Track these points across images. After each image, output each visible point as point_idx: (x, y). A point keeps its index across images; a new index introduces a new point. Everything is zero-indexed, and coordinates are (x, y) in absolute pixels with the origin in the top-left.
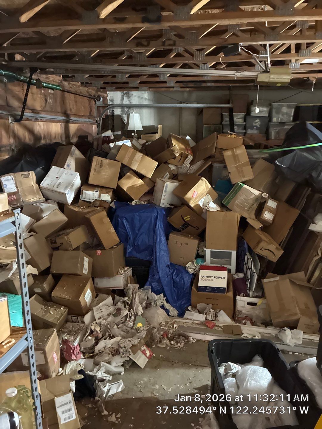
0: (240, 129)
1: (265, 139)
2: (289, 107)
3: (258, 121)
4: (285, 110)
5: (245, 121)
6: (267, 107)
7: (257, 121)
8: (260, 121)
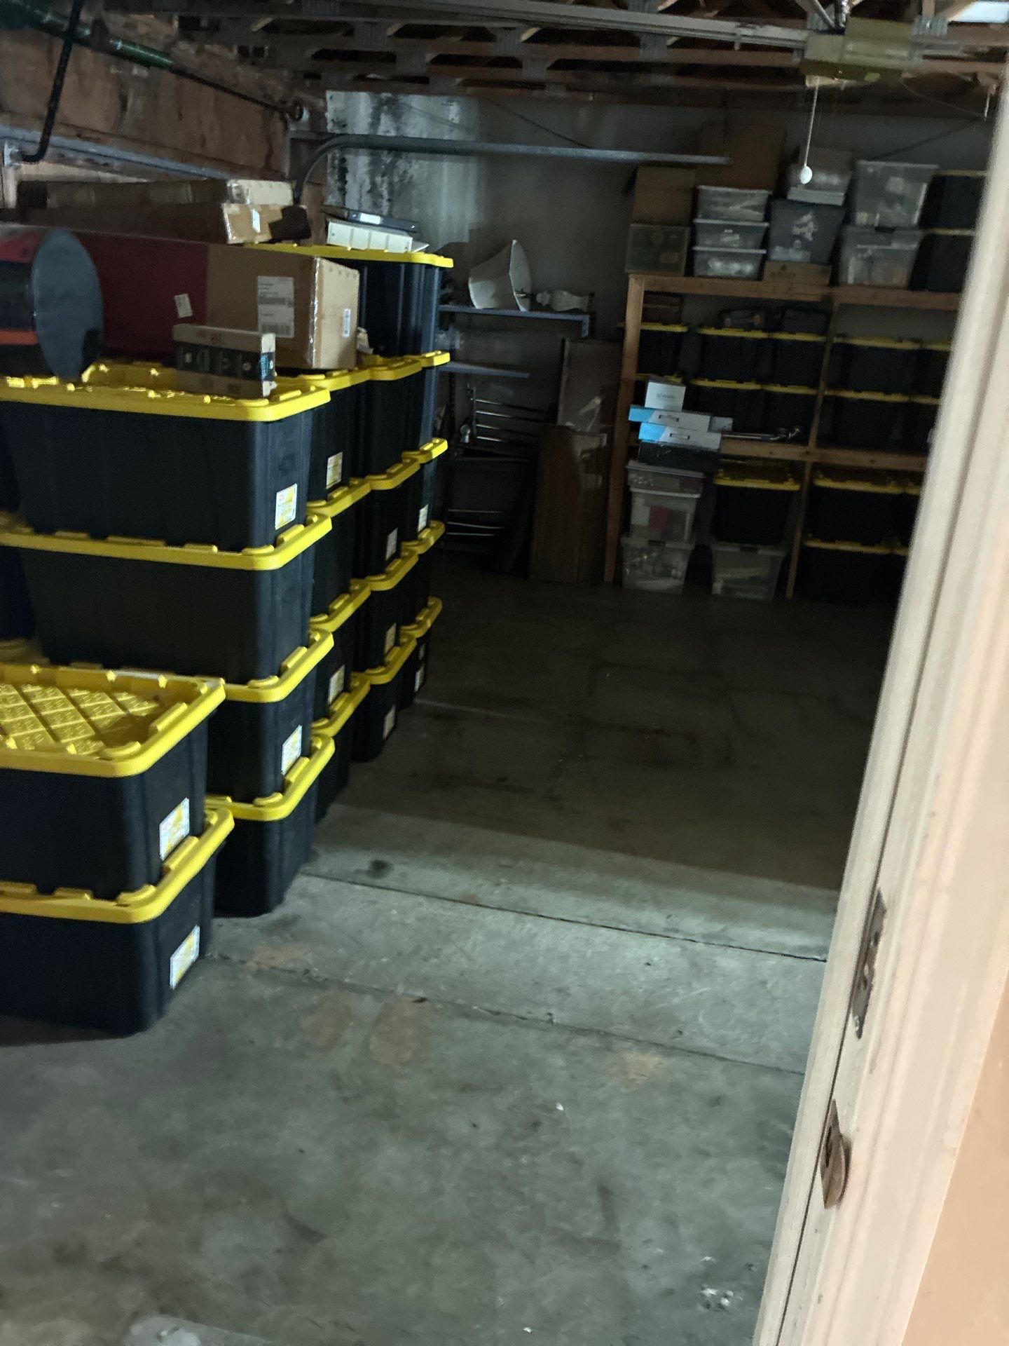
0: (750, 243)
1: (827, 281)
2: (911, 176)
3: (809, 222)
4: (897, 185)
5: (767, 218)
6: (841, 173)
7: (807, 218)
8: (817, 219)
